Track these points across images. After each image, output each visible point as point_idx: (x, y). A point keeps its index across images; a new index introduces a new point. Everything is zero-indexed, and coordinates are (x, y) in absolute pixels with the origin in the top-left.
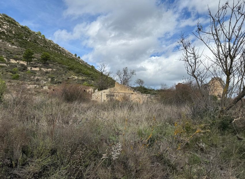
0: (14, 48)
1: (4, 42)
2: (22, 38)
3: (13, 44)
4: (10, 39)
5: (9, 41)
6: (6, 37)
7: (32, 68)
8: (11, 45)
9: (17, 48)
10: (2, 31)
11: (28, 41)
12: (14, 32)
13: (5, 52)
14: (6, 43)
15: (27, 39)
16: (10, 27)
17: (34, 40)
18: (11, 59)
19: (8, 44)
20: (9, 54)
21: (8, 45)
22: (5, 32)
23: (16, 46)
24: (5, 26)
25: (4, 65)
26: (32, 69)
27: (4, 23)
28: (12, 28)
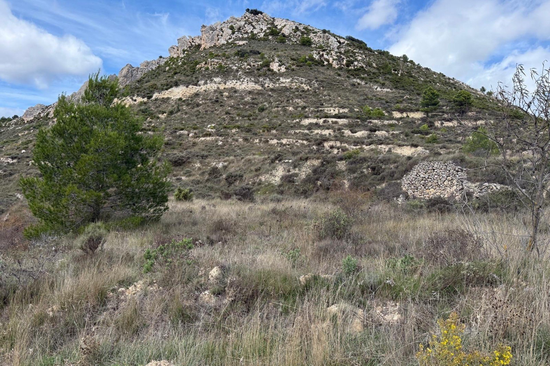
0: (387, 92)
1: (368, 85)
2: (390, 73)
3: (383, 85)
4: (375, 78)
5: (376, 81)
6: (368, 75)
7: (443, 123)
8: (381, 88)
9: (390, 91)
10: (360, 67)
11: (399, 75)
12: (374, 65)
13: (378, 102)
14: (372, 85)
15: (396, 72)
16: (365, 56)
17: (406, 72)
18: (394, 111)
19: (376, 87)
20: (384, 104)
21: (376, 89)
22: (364, 66)
23: (388, 88)
24: (359, 56)
25: (394, 123)
26: (444, 125)
27: (356, 52)
28: (370, 59)
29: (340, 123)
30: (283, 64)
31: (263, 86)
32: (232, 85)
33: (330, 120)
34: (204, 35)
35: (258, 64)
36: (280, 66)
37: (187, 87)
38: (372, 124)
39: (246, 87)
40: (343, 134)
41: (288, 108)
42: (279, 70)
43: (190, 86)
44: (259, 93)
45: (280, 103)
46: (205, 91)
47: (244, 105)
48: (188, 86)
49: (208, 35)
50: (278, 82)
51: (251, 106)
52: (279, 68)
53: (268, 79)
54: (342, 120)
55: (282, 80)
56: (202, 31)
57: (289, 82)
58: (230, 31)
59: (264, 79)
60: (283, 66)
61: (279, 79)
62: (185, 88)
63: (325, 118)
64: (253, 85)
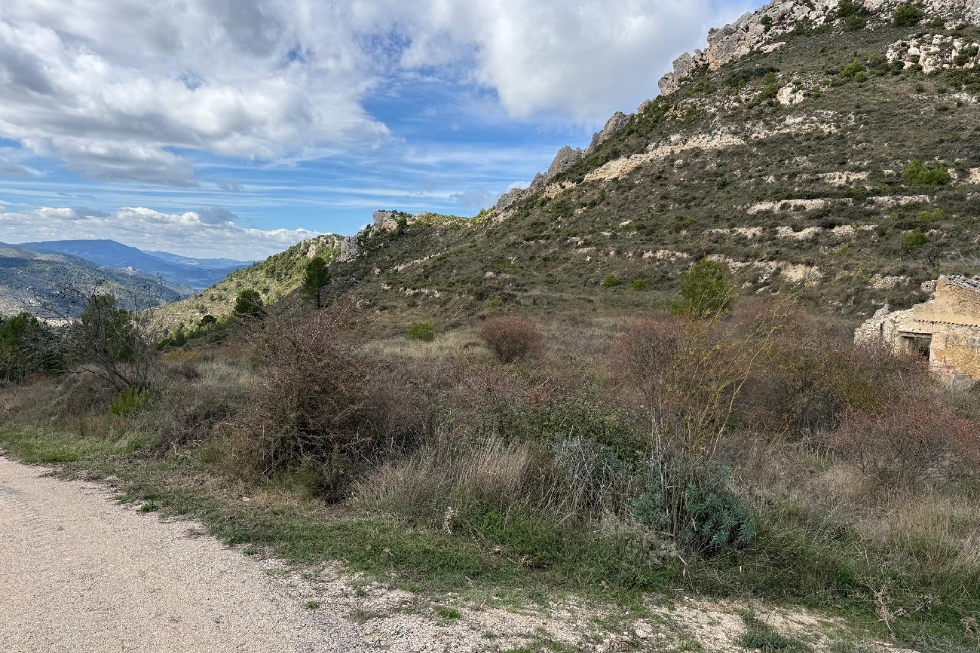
29: (809, 208)
30: (802, 88)
31: (746, 138)
32: (696, 145)
33: (793, 202)
34: (713, 46)
35: (756, 96)
36: (794, 92)
37: (628, 157)
38: (873, 206)
39: (717, 145)
40: (776, 234)
41: (766, 178)
42: (791, 101)
43: (633, 156)
44: (736, 152)
45: (764, 168)
46: (651, 160)
47: (700, 178)
48: (630, 155)
49: (719, 44)
50: (780, 125)
51: (710, 180)
52: (793, 96)
53: (762, 123)
54: (814, 201)
55: (789, 120)
56: (711, 40)
57: (798, 124)
58: (761, 28)
59: (752, 125)
60: (800, 91)
61: (784, 119)
62: (625, 159)
63: (787, 199)
64: (729, 139)
